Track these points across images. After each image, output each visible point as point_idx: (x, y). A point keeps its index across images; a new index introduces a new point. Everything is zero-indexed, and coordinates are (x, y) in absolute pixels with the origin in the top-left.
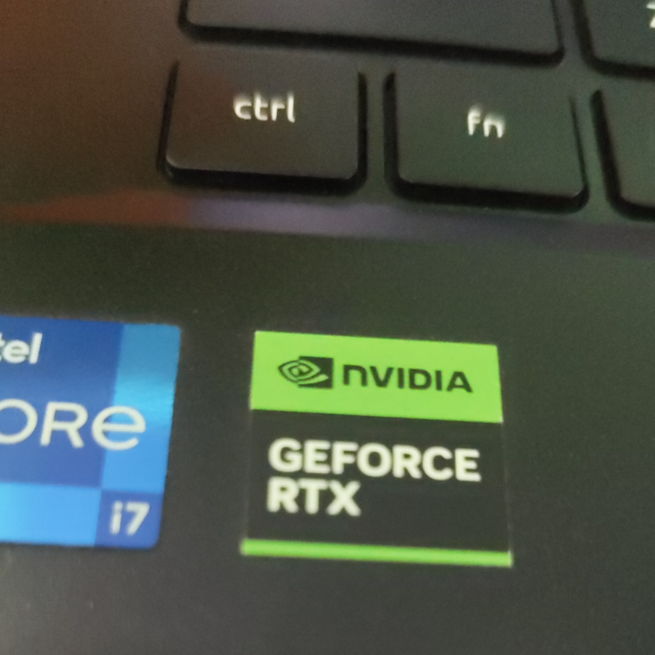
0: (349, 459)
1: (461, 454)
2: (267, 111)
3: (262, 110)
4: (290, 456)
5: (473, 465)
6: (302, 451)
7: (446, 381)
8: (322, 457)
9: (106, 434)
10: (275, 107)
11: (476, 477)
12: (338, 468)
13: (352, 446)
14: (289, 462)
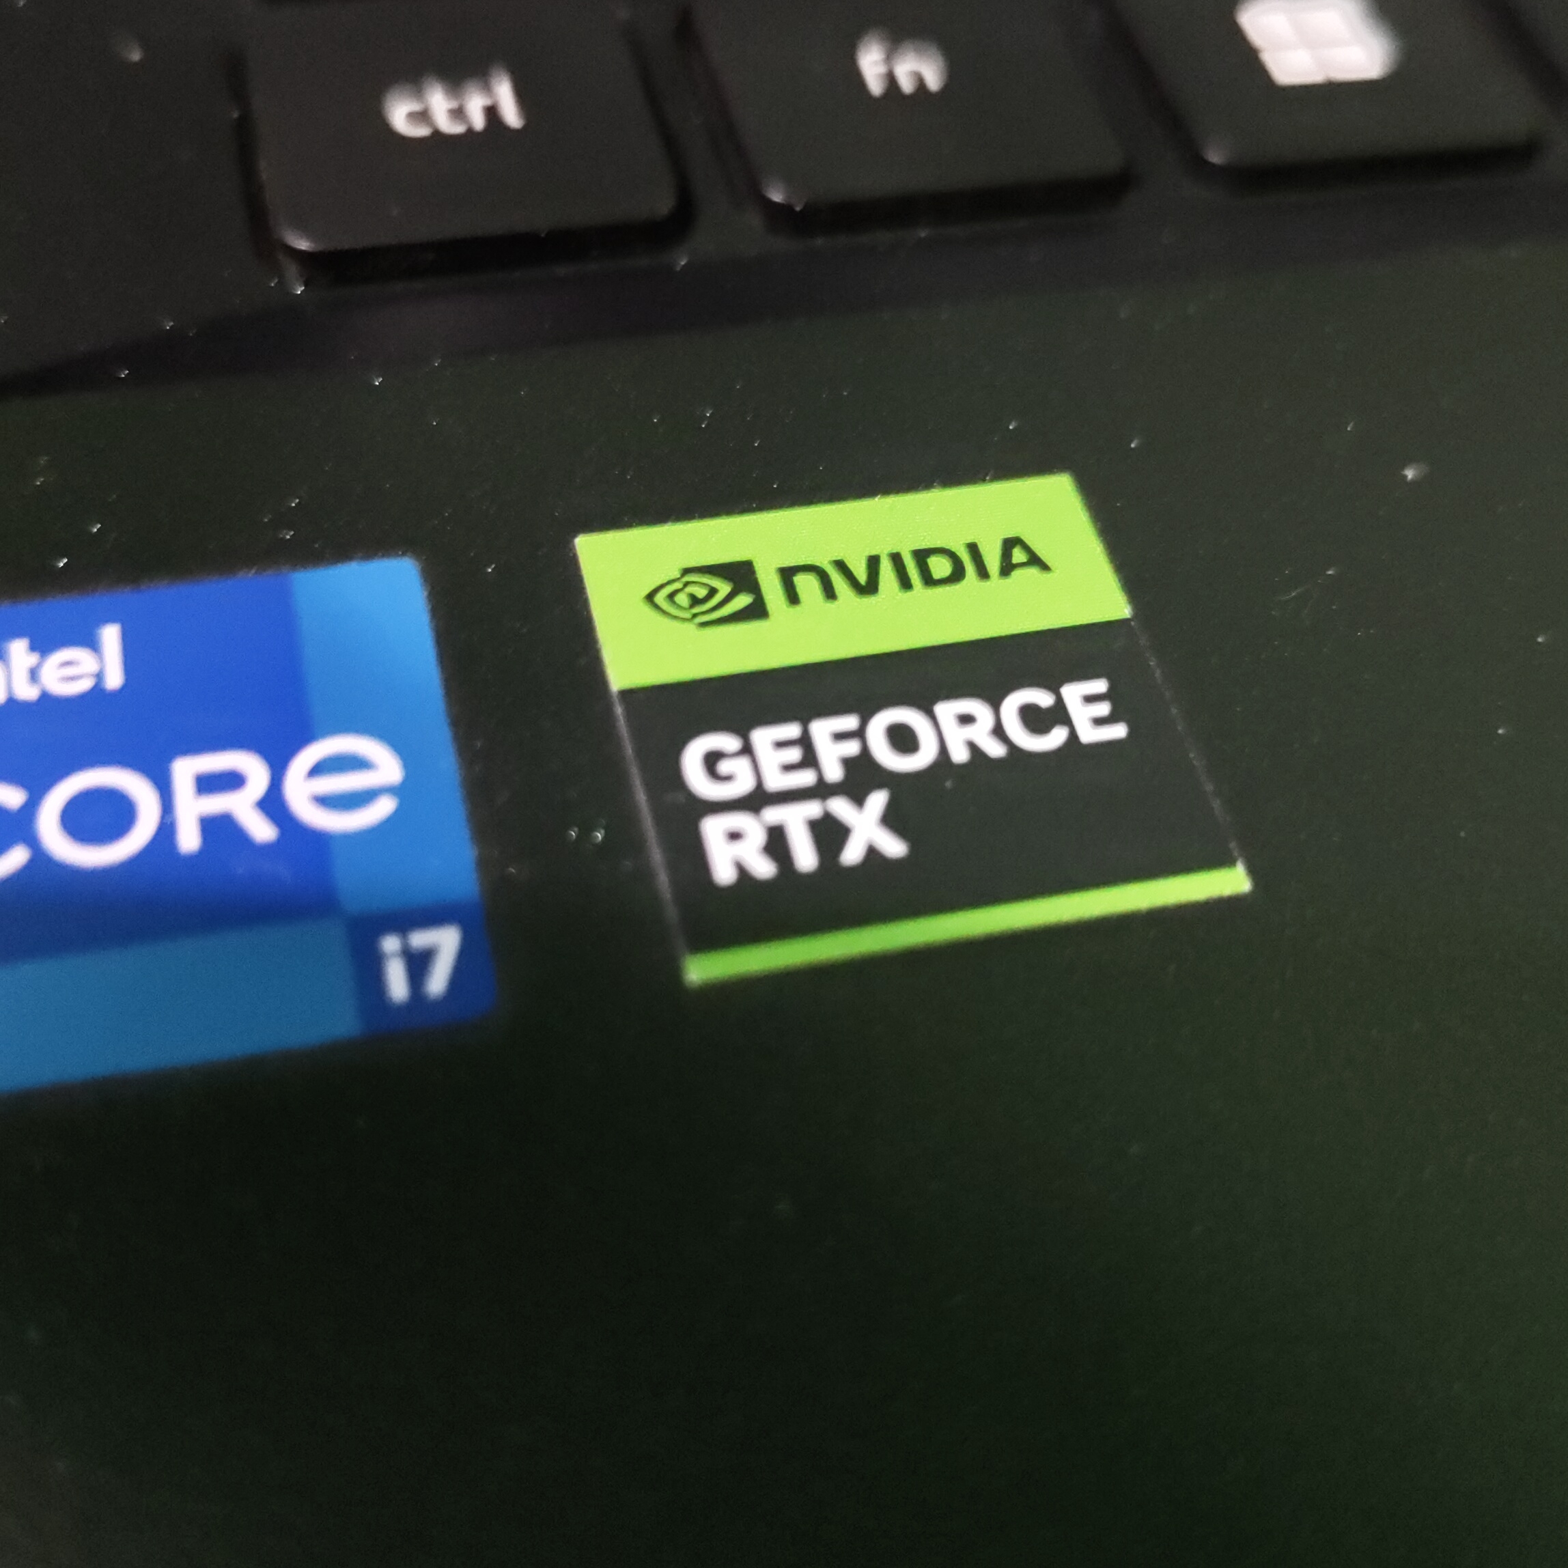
0: (852, 748)
1: (1073, 693)
2: (458, 113)
3: (450, 113)
4: (724, 767)
5: (1104, 709)
6: (747, 750)
7: (992, 560)
8: (794, 755)
10: (476, 104)
11: (1118, 731)
12: (834, 773)
13: (849, 722)
14: (728, 778)
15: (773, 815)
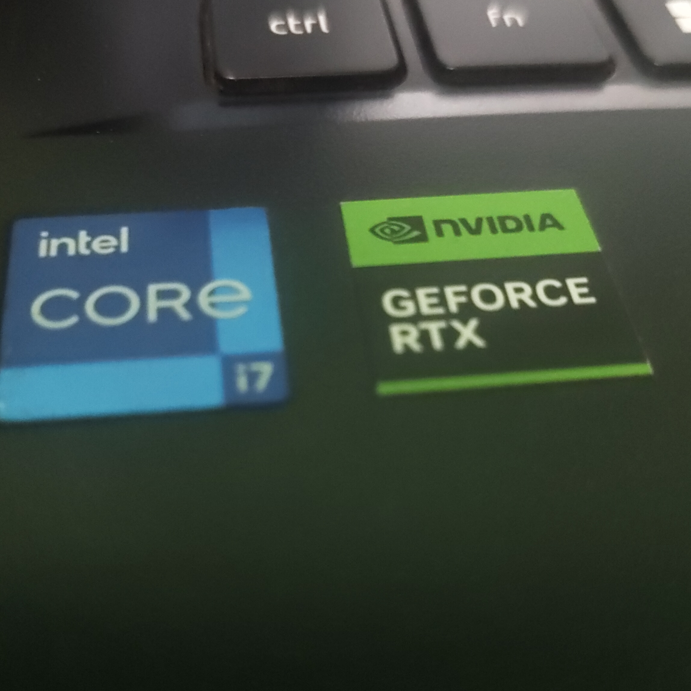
0: (463, 299)
1: (571, 283)
2: (302, 26)
3: (297, 26)
4: (403, 303)
5: (585, 290)
6: (414, 298)
7: (536, 222)
8: (435, 300)
9: (213, 305)
10: (308, 24)
11: (592, 300)
12: (453, 308)
13: (462, 288)
14: (403, 308)
15: (424, 325)
